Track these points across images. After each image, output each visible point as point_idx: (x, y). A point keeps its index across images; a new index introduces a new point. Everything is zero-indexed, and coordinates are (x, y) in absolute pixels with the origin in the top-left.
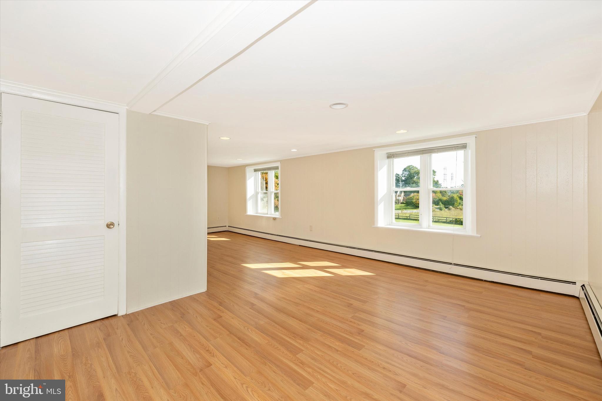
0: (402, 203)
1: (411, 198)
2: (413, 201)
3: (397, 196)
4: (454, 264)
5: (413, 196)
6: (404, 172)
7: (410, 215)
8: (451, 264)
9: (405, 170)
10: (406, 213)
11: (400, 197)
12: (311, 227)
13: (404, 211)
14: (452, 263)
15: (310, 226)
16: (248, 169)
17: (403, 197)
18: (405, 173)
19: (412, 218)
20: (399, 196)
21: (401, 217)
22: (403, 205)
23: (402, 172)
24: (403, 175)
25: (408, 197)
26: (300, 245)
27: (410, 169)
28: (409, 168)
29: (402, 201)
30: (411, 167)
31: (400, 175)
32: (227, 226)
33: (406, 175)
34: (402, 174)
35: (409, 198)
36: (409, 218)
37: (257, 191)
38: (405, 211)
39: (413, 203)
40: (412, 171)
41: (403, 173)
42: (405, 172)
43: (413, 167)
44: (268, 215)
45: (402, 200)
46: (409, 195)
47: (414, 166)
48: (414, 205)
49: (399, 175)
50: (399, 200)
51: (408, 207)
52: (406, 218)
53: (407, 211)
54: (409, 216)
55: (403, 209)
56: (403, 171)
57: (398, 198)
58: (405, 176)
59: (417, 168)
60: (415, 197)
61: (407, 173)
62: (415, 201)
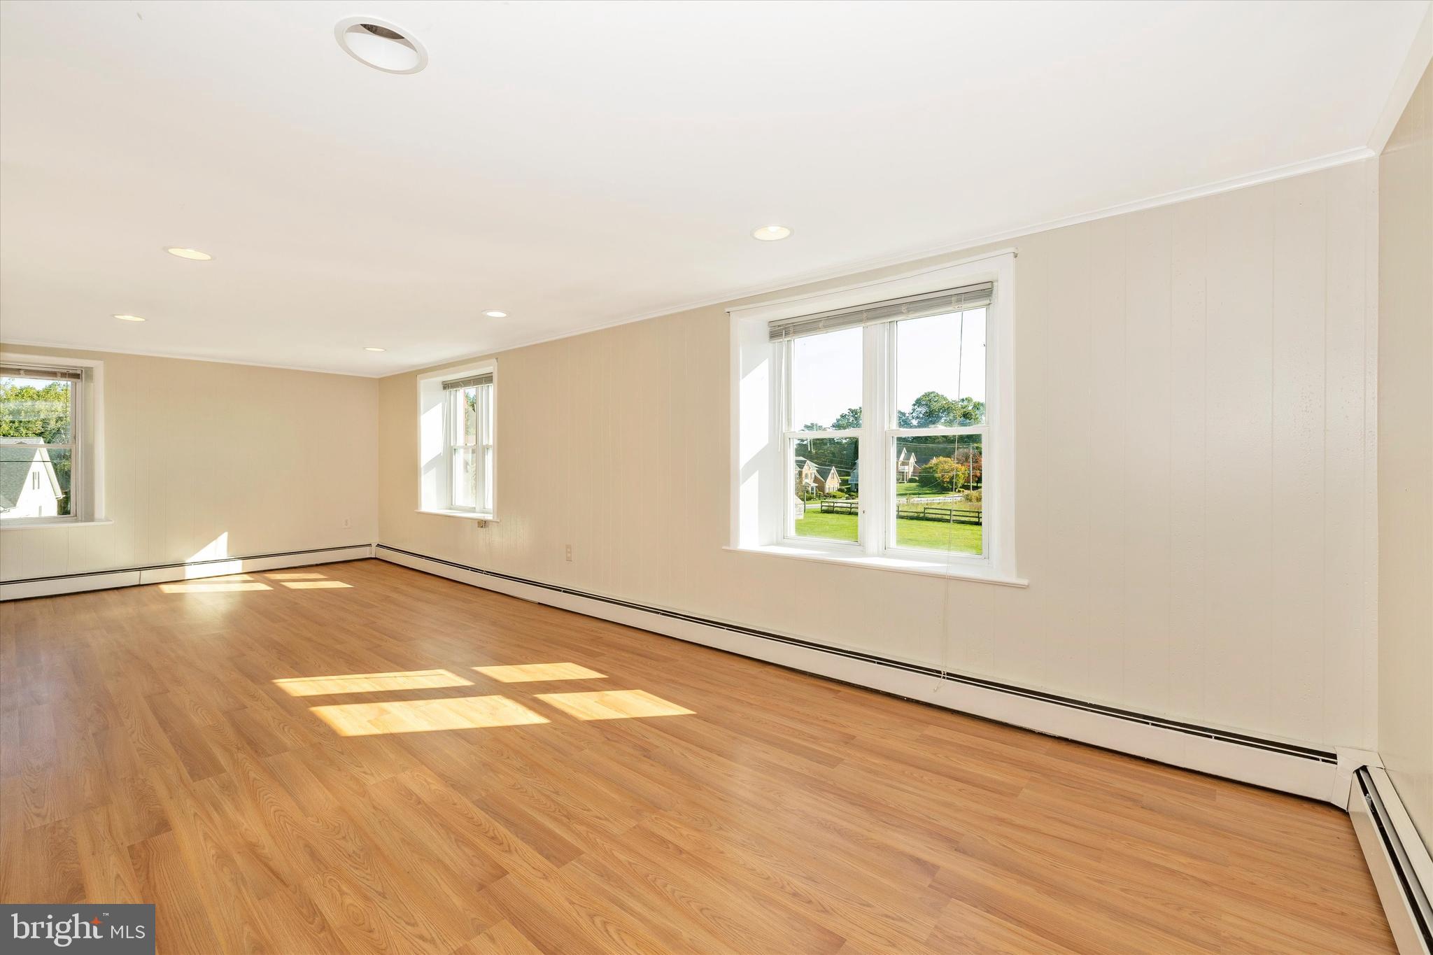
0: (911, 481)
1: (931, 468)
2: (937, 475)
3: (899, 463)
4: (948, 674)
5: (937, 465)
6: (916, 407)
7: (925, 509)
8: (936, 673)
9: (918, 402)
10: (918, 504)
11: (906, 467)
12: (569, 550)
13: (912, 500)
14: (940, 672)
15: (568, 547)
16: (422, 381)
17: (914, 467)
18: (918, 409)
19: (931, 516)
20: (904, 464)
21: (905, 514)
22: (914, 485)
23: (911, 407)
24: (914, 414)
25: (924, 466)
26: (539, 603)
27: (930, 401)
28: (927, 399)
29: (912, 476)
30: (933, 395)
31: (907, 415)
32: (374, 545)
33: (921, 416)
34: (912, 411)
35: (927, 468)
36: (922, 515)
37: (452, 445)
38: (915, 499)
39: (935, 479)
40: (935, 406)
41: (914, 410)
42: (918, 406)
43: (938, 395)
44: (474, 512)
45: (910, 474)
46: (926, 461)
47: (940, 393)
48: (939, 484)
49: (904, 414)
50: (903, 472)
51: (924, 489)
52: (916, 515)
53: (919, 499)
54: (923, 510)
55: (910, 494)
56: (914, 405)
57: (901, 468)
58: (917, 418)
59: (945, 399)
60: (940, 467)
61: (923, 410)
62: (940, 475)
